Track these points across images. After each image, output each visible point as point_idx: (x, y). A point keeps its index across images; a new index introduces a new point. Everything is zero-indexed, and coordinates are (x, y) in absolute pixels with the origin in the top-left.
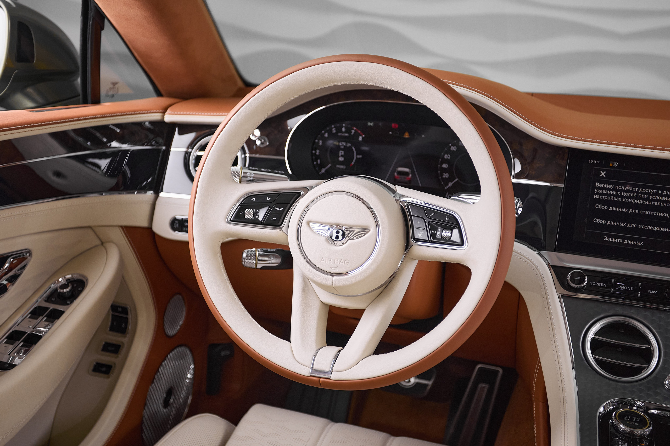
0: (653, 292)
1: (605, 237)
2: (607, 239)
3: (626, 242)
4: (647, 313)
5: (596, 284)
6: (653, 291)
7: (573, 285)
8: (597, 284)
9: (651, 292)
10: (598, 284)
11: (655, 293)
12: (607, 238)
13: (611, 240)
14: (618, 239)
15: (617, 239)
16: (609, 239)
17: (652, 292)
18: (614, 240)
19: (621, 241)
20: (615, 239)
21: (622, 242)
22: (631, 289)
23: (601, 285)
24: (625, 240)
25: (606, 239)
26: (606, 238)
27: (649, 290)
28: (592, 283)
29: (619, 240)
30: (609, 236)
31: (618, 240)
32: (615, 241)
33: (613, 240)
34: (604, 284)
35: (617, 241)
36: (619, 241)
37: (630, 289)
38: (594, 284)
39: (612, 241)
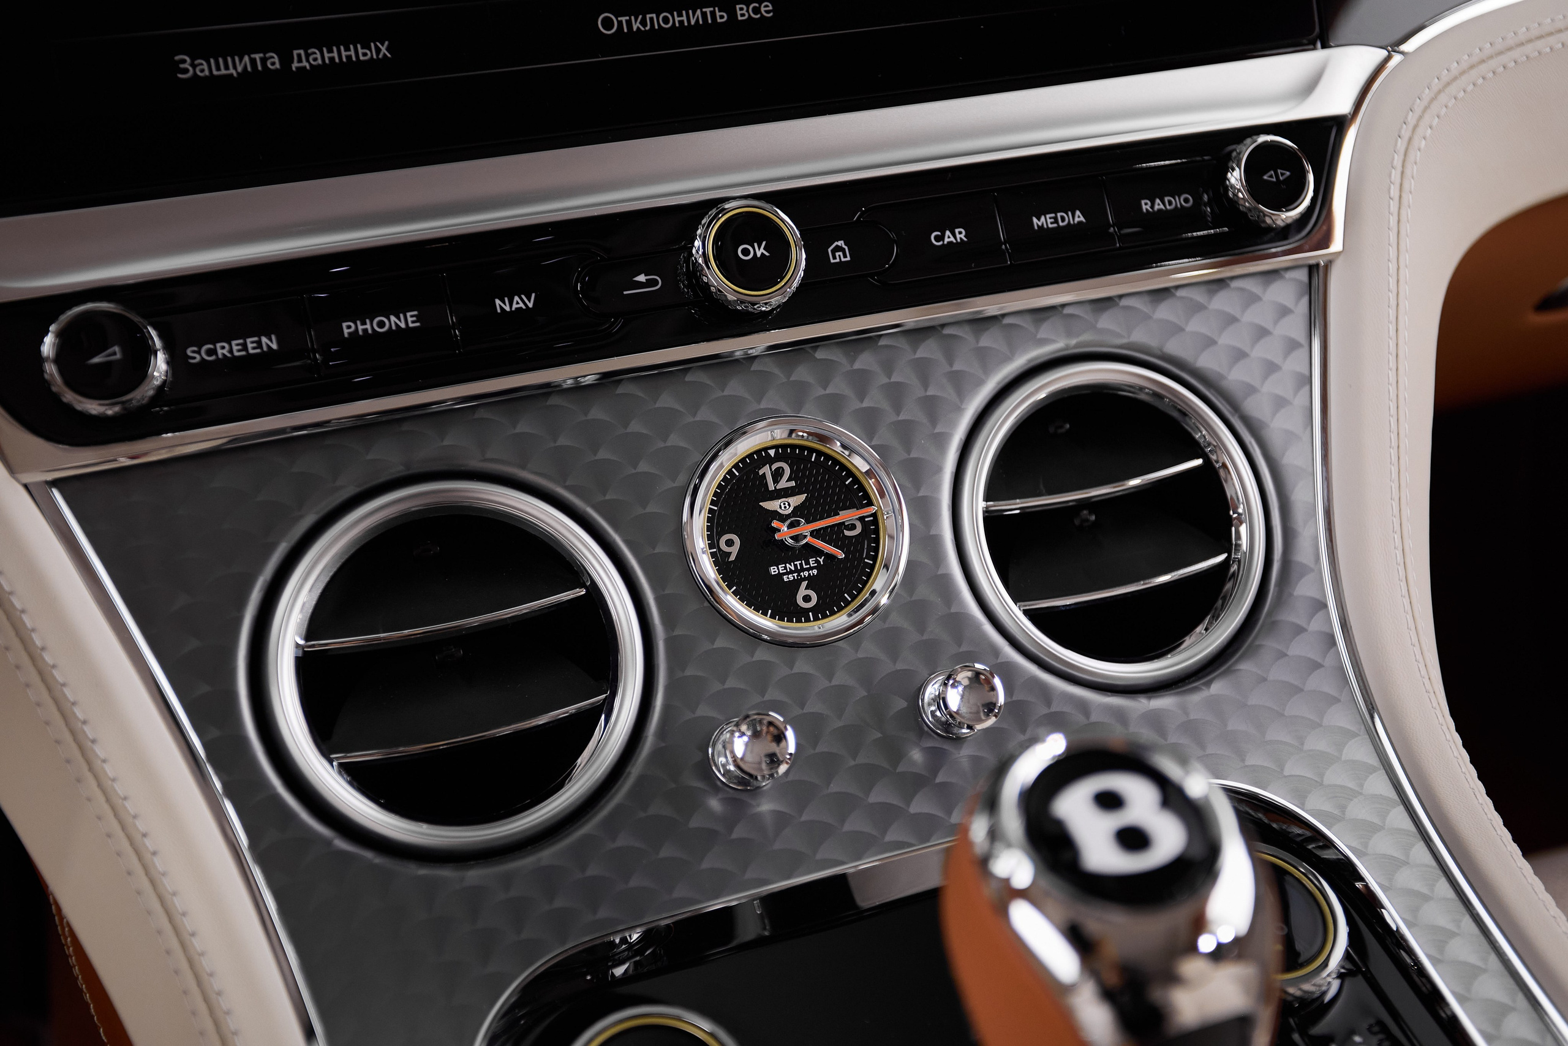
0: (518, 303)
1: (177, 58)
2: (194, 66)
3: (305, 59)
4: (523, 427)
5: (220, 352)
6: (516, 298)
7: (93, 407)
8: (225, 352)
9: (511, 306)
10: (231, 351)
11: (530, 305)
12: (193, 60)
13: (218, 69)
14: (253, 56)
15: (246, 58)
16: (204, 69)
17: (515, 306)
18: (237, 66)
19: (274, 62)
20: (237, 59)
21: (278, 66)
22: (410, 319)
23: (250, 346)
24: (295, 52)
25: (186, 71)
26: (186, 66)
27: (498, 302)
28: (199, 352)
29: (257, 57)
30: (202, 50)
31: (253, 62)
32: (240, 69)
33: (227, 68)
34: (264, 340)
35: (249, 69)
36: (264, 61)
37: (403, 325)
38: (210, 352)
39: (223, 72)
